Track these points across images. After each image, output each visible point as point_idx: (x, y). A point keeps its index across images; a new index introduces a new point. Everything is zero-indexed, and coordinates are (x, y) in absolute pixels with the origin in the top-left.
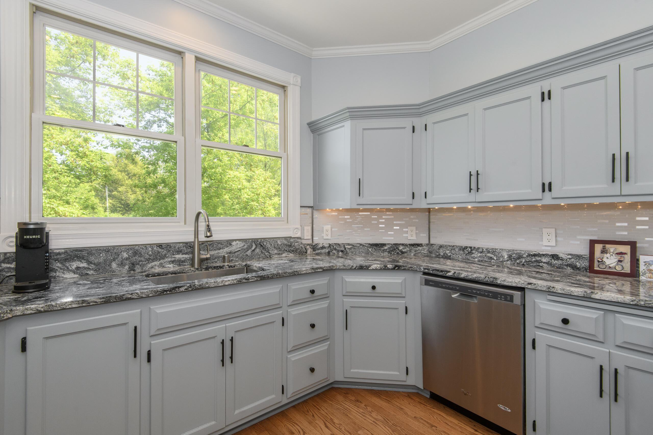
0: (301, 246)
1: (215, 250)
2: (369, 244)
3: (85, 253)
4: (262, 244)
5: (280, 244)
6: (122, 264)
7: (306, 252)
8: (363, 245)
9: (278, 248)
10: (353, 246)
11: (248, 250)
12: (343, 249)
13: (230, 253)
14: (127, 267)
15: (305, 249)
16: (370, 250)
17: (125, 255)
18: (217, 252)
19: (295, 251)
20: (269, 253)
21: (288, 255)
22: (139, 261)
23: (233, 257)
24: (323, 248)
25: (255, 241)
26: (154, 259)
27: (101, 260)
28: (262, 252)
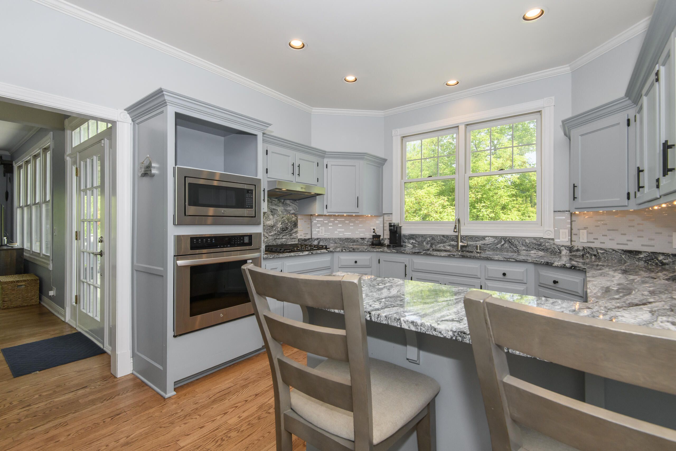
0: (553, 246)
1: (474, 241)
2: (623, 250)
3: (414, 237)
4: (510, 241)
5: (528, 242)
6: (427, 243)
7: (560, 253)
8: (616, 251)
9: (526, 245)
10: (606, 251)
11: (498, 244)
12: (596, 254)
13: (484, 245)
14: (429, 245)
15: (559, 250)
16: (623, 256)
17: (429, 239)
18: (475, 242)
19: (546, 250)
20: (517, 248)
21: (538, 253)
22: (434, 243)
23: (486, 247)
24: (578, 250)
25: (504, 238)
26: (441, 243)
27: (420, 240)
28: (510, 247)
